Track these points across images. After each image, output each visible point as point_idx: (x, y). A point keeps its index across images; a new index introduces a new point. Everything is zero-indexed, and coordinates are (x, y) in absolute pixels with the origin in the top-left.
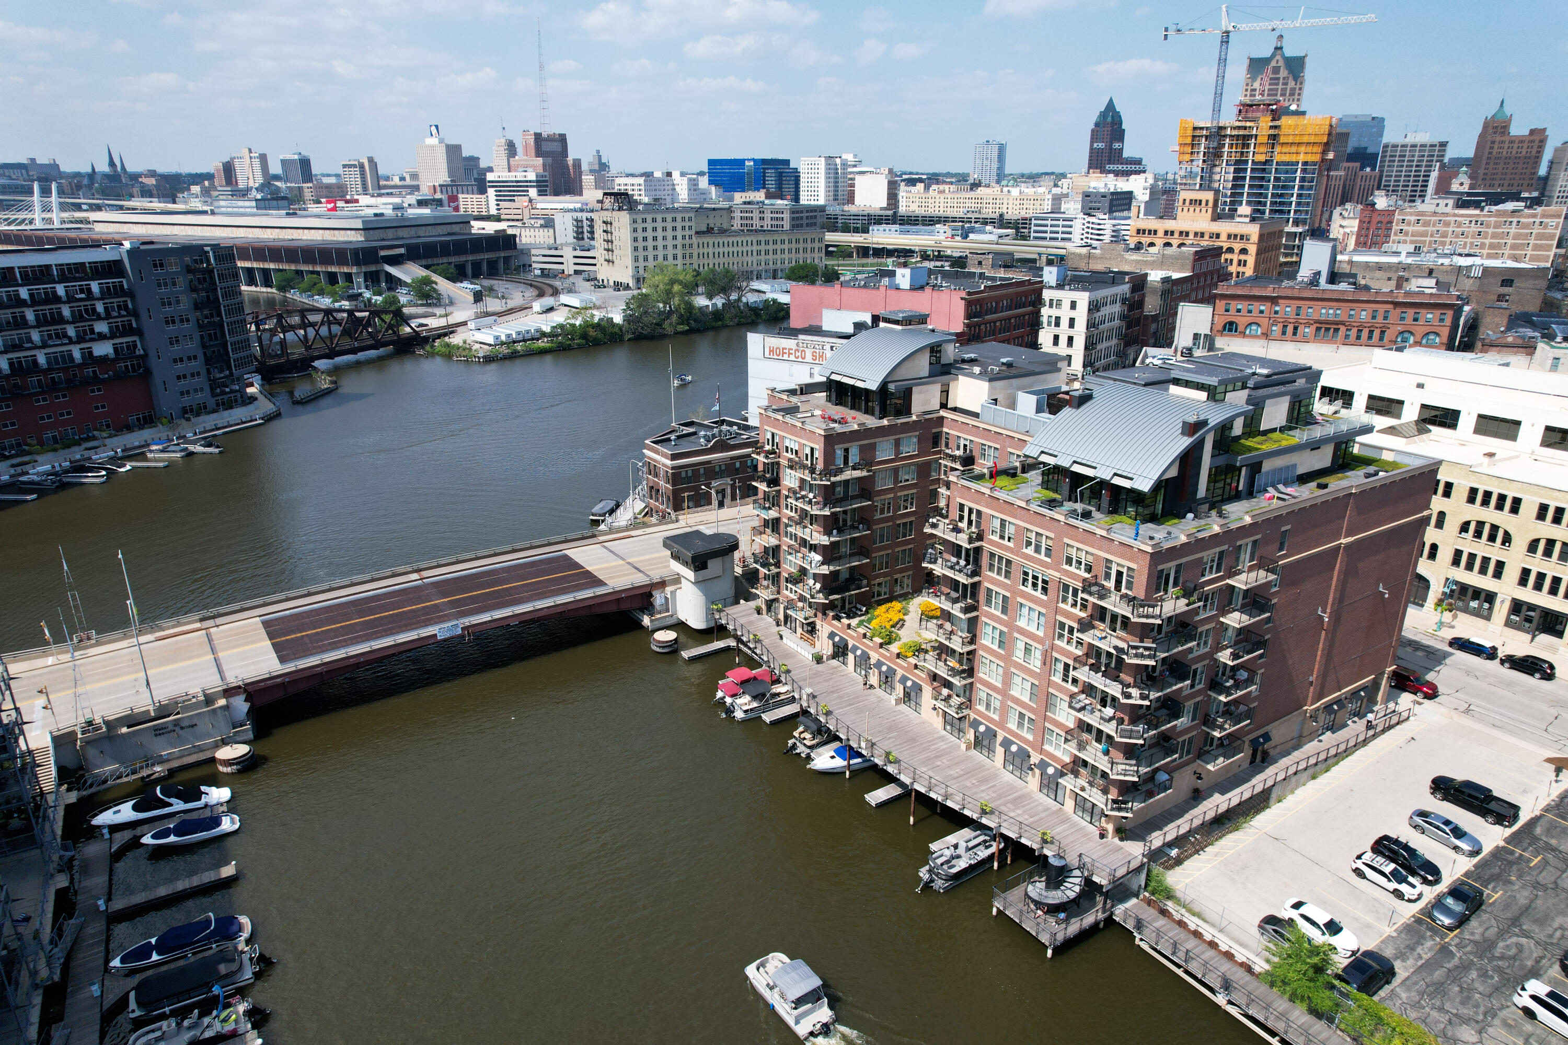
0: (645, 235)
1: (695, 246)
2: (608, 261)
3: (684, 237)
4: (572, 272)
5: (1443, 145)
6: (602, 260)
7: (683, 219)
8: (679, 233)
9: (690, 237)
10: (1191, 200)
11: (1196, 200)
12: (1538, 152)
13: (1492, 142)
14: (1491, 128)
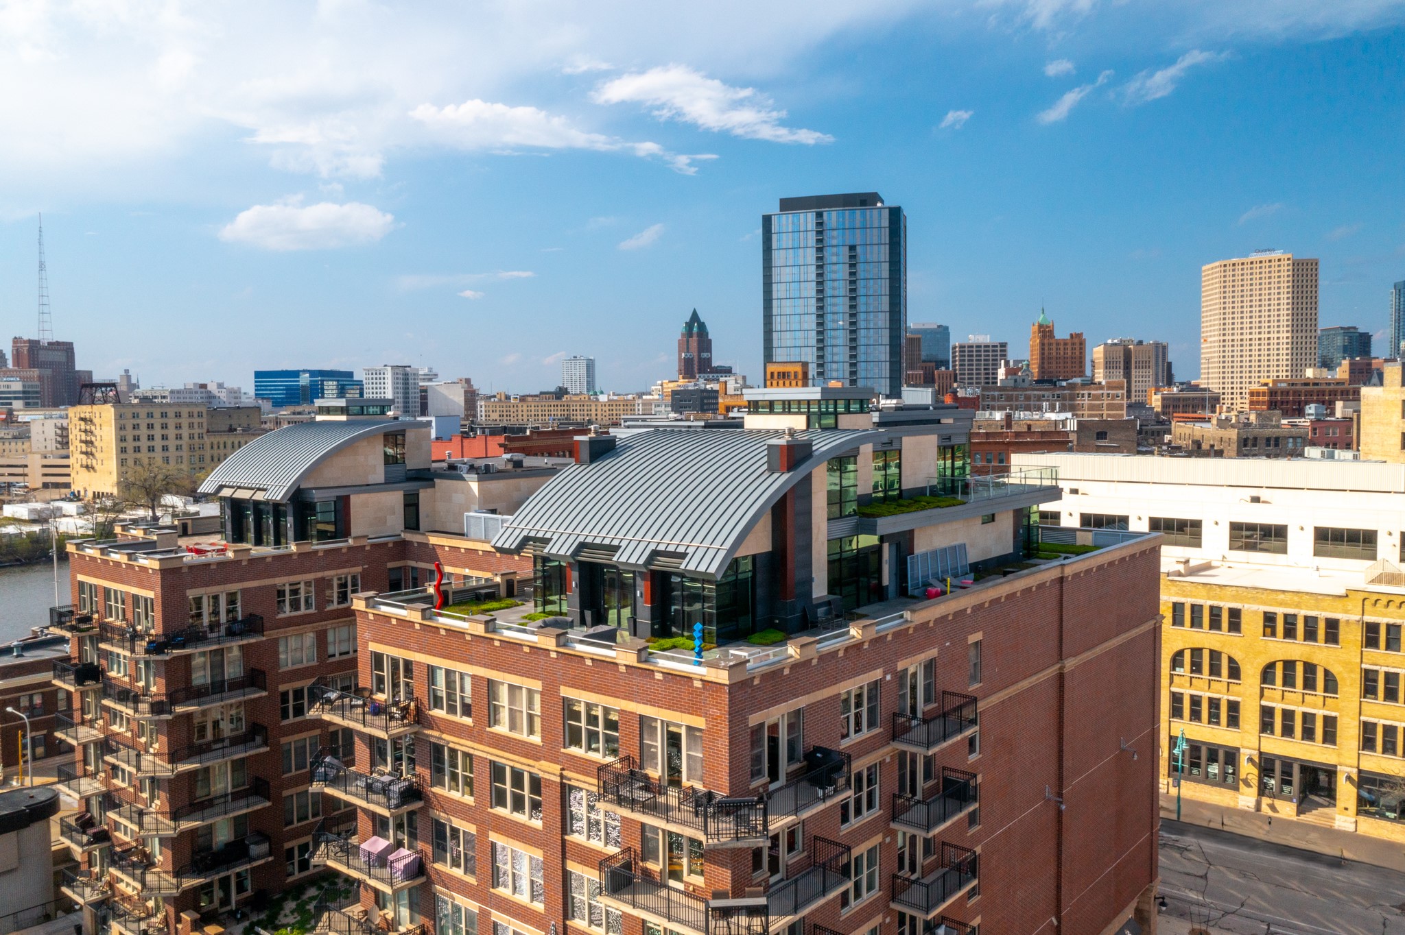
0: (137, 433)
1: (208, 446)
2: (87, 467)
3: (191, 437)
4: (39, 485)
5: (1003, 345)
6: (77, 466)
7: (191, 415)
8: (185, 432)
9: (201, 436)
10: (779, 373)
11: (784, 373)
12: (1081, 353)
13: (1042, 344)
14: (1040, 332)
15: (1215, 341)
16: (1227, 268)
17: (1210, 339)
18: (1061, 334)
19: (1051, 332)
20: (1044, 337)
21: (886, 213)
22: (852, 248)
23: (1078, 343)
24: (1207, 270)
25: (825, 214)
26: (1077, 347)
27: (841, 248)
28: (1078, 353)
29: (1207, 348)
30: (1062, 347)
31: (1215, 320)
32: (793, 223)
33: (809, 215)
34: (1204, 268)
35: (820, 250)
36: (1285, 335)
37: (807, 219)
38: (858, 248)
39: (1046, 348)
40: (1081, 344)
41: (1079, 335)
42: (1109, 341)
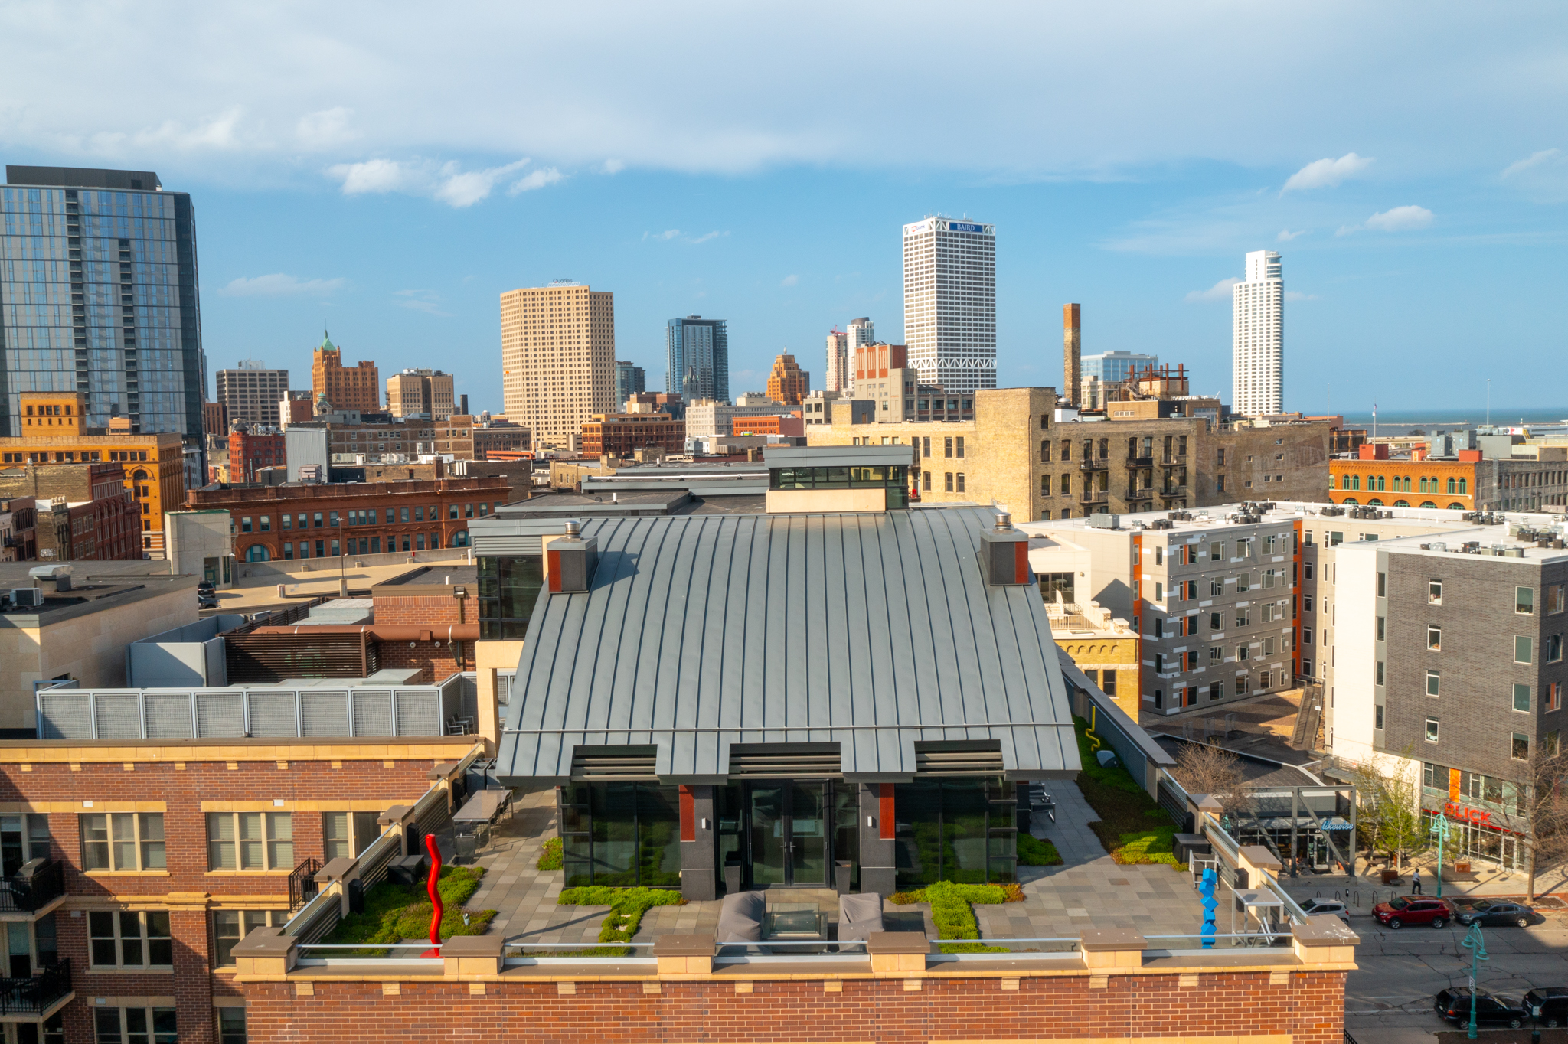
5: (283, 373)
10: (41, 408)
11: (49, 408)
12: (373, 384)
13: (328, 373)
14: (324, 359)
15: (518, 374)
16: (527, 297)
17: (512, 372)
18: (349, 361)
19: (338, 359)
20: (328, 366)
21: (170, 202)
22: (124, 242)
23: (368, 372)
24: (506, 298)
25: (80, 194)
26: (369, 376)
27: (107, 241)
28: (369, 384)
29: (510, 380)
30: (351, 377)
31: (517, 351)
32: (30, 201)
33: (56, 193)
34: (502, 295)
35: (73, 241)
36: (586, 369)
37: (55, 198)
38: (132, 243)
39: (333, 378)
40: (373, 374)
41: (370, 364)
42: (406, 372)
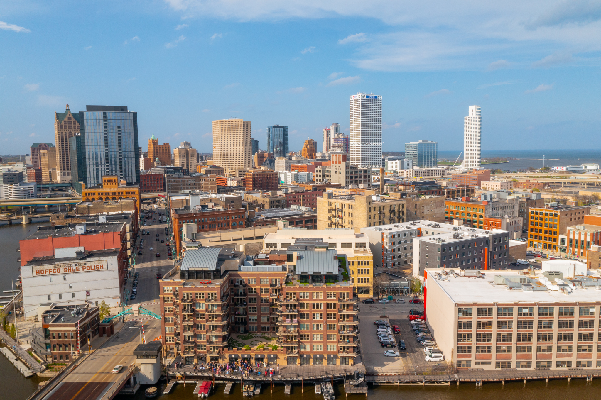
13: (154, 147)
14: (153, 142)
15: (219, 149)
16: (222, 123)
17: (216, 148)
18: (161, 143)
19: (157, 142)
20: (154, 145)
21: (132, 114)
22: (119, 127)
23: (167, 147)
24: (215, 123)
25: (107, 113)
26: (167, 148)
27: (114, 127)
28: (168, 151)
29: (216, 151)
30: (162, 149)
32: (93, 116)
33: (100, 113)
34: (213, 121)
35: (105, 127)
36: (241, 147)
37: (100, 115)
38: (121, 127)
39: (156, 149)
40: (169, 147)
41: (167, 144)
42: (180, 147)
